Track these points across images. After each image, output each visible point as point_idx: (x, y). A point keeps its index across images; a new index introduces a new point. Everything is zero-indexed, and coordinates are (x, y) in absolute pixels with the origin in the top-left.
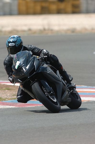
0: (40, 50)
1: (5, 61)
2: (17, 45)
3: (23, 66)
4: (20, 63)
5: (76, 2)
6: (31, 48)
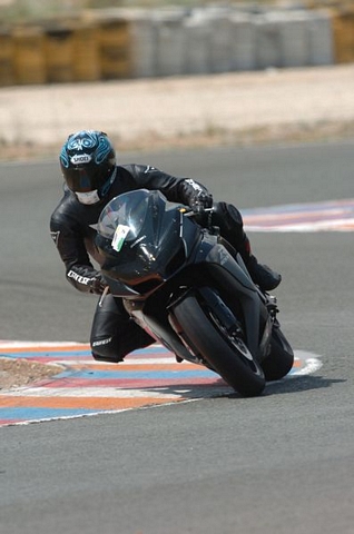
0: (174, 180)
1: (57, 217)
2: (98, 160)
3: (142, 241)
4: (130, 233)
5: (114, 38)
6: (142, 174)
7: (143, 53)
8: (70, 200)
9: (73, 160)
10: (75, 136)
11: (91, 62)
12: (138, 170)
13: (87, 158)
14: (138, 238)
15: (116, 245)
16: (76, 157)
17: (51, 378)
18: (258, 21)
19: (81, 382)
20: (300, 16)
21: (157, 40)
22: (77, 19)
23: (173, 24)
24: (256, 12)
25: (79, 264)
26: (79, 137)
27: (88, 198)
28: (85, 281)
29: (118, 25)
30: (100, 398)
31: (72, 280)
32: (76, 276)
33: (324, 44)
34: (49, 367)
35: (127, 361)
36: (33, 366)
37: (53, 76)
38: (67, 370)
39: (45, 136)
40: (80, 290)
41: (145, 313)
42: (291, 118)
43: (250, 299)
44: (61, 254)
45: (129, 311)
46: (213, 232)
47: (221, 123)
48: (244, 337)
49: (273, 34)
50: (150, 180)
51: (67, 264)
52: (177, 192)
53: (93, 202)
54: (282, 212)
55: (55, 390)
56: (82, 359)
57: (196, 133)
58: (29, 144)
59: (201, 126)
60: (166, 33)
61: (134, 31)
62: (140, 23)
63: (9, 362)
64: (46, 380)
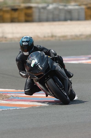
0: (48, 50)
1: (18, 58)
2: (30, 44)
3: (39, 65)
4: (36, 62)
5: (29, 11)
6: (40, 48)
7: (36, 15)
8: (21, 54)
9: (23, 44)
10: (24, 37)
11: (23, 17)
12: (39, 47)
13: (27, 43)
14: (38, 64)
15: (32, 65)
16: (24, 43)
17: (8, 99)
18: (66, 8)
19: (16, 100)
20: (77, 7)
21: (40, 12)
22: (20, 6)
23: (44, 8)
24: (65, 6)
25: (23, 70)
26: (25, 38)
28: (24, 75)
29: (30, 8)
30: (21, 104)
31: (21, 74)
32: (22, 73)
33: (83, 15)
34: (8, 96)
35: (34, 95)
36: (4, 95)
37: (13, 21)
38: (12, 97)
39: (10, 36)
40: (23, 77)
41: (39, 83)
42: (73, 34)
43: (66, 80)
44: (18, 67)
45: (35, 82)
46: (57, 62)
47: (55, 34)
48: (64, 89)
49: (70, 12)
50: (42, 49)
51: (19, 70)
53: (27, 55)
54: (69, 58)
55: (9, 102)
56: (16, 94)
57: (48, 37)
58: (6, 38)
59: (50, 35)
60: (42, 10)
61: (34, 10)
62: (35, 7)
64: (7, 99)
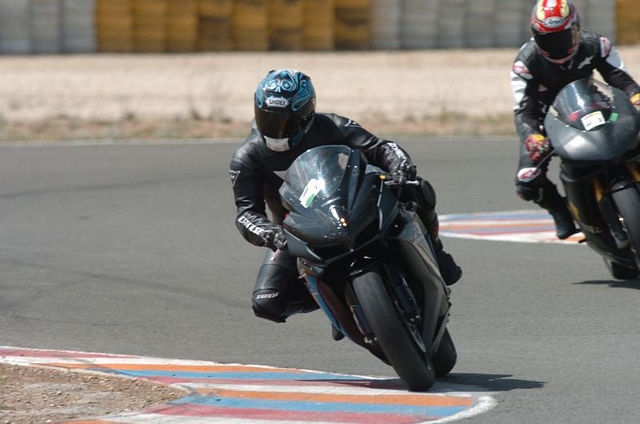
0: (375, 140)
2: (295, 106)
7: (387, 18)
9: (268, 102)
10: (275, 74)
11: (325, 30)
13: (283, 102)
14: (328, 199)
15: (305, 201)
16: (272, 98)
17: (171, 403)
26: (279, 77)
27: (278, 144)
28: (257, 231)
31: (242, 226)
32: (247, 223)
36: (154, 387)
38: (191, 395)
46: (410, 208)
50: (349, 131)
51: (239, 208)
52: (376, 154)
55: (169, 418)
63: (127, 381)
64: (166, 407)
